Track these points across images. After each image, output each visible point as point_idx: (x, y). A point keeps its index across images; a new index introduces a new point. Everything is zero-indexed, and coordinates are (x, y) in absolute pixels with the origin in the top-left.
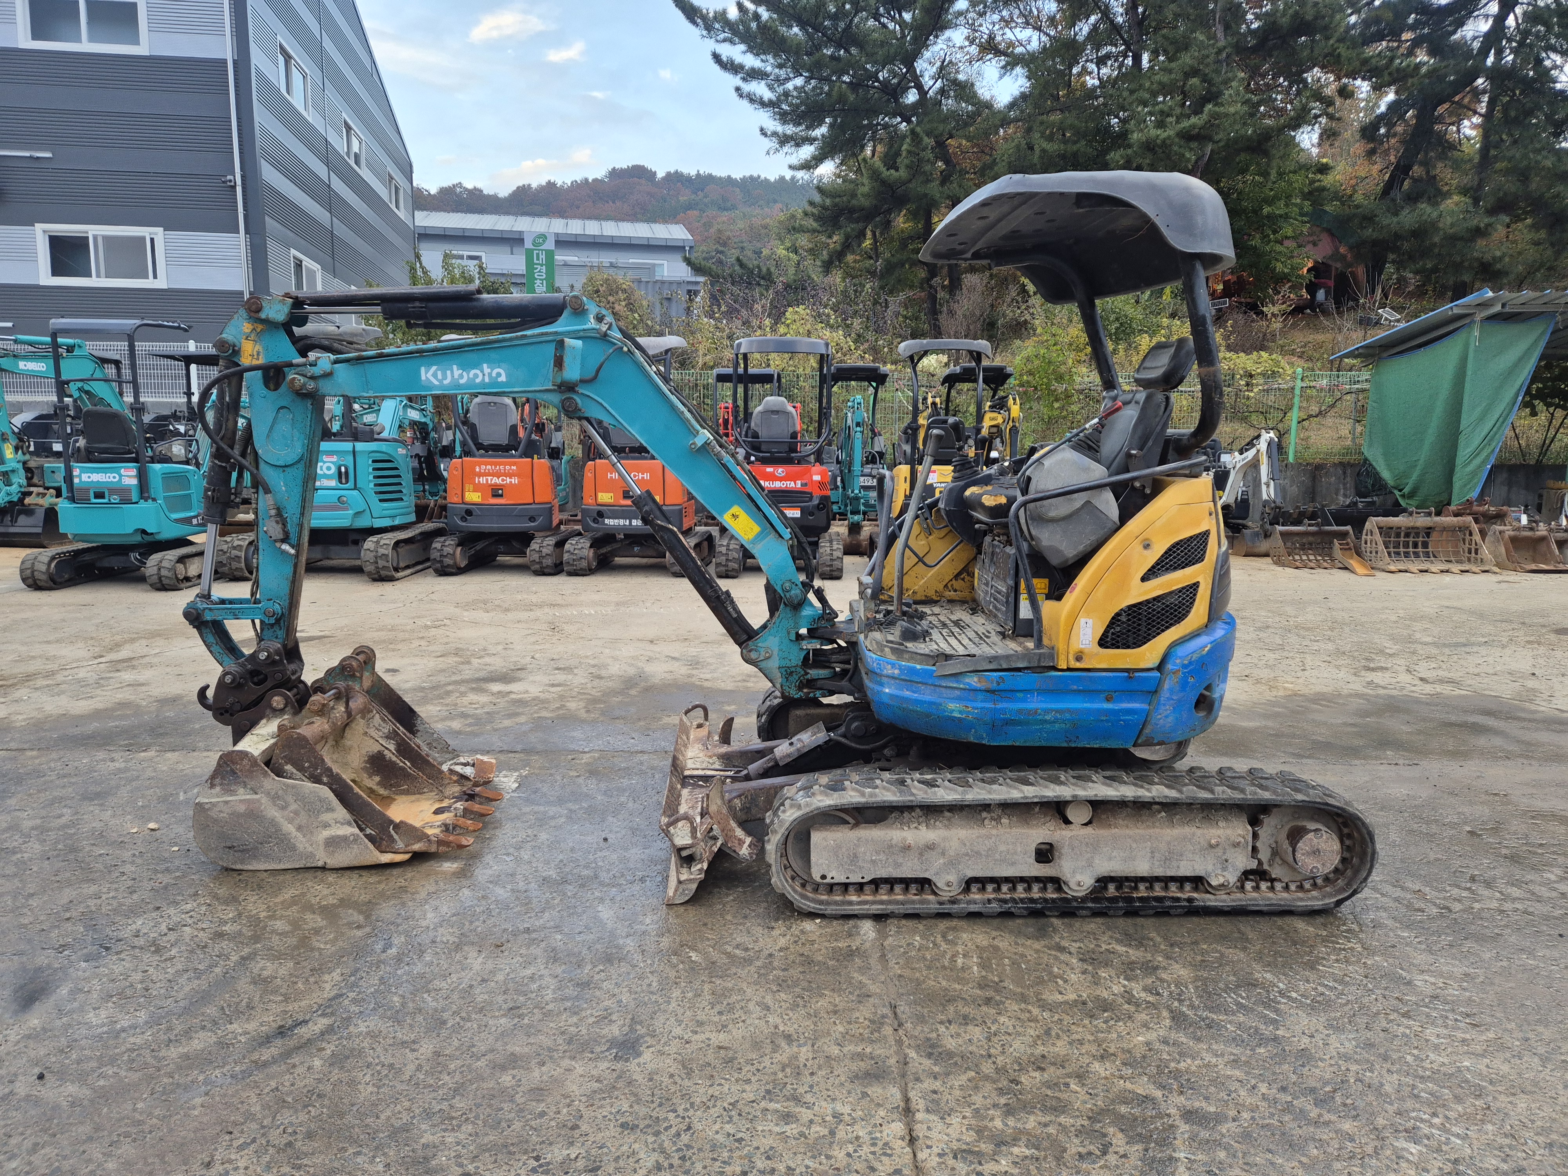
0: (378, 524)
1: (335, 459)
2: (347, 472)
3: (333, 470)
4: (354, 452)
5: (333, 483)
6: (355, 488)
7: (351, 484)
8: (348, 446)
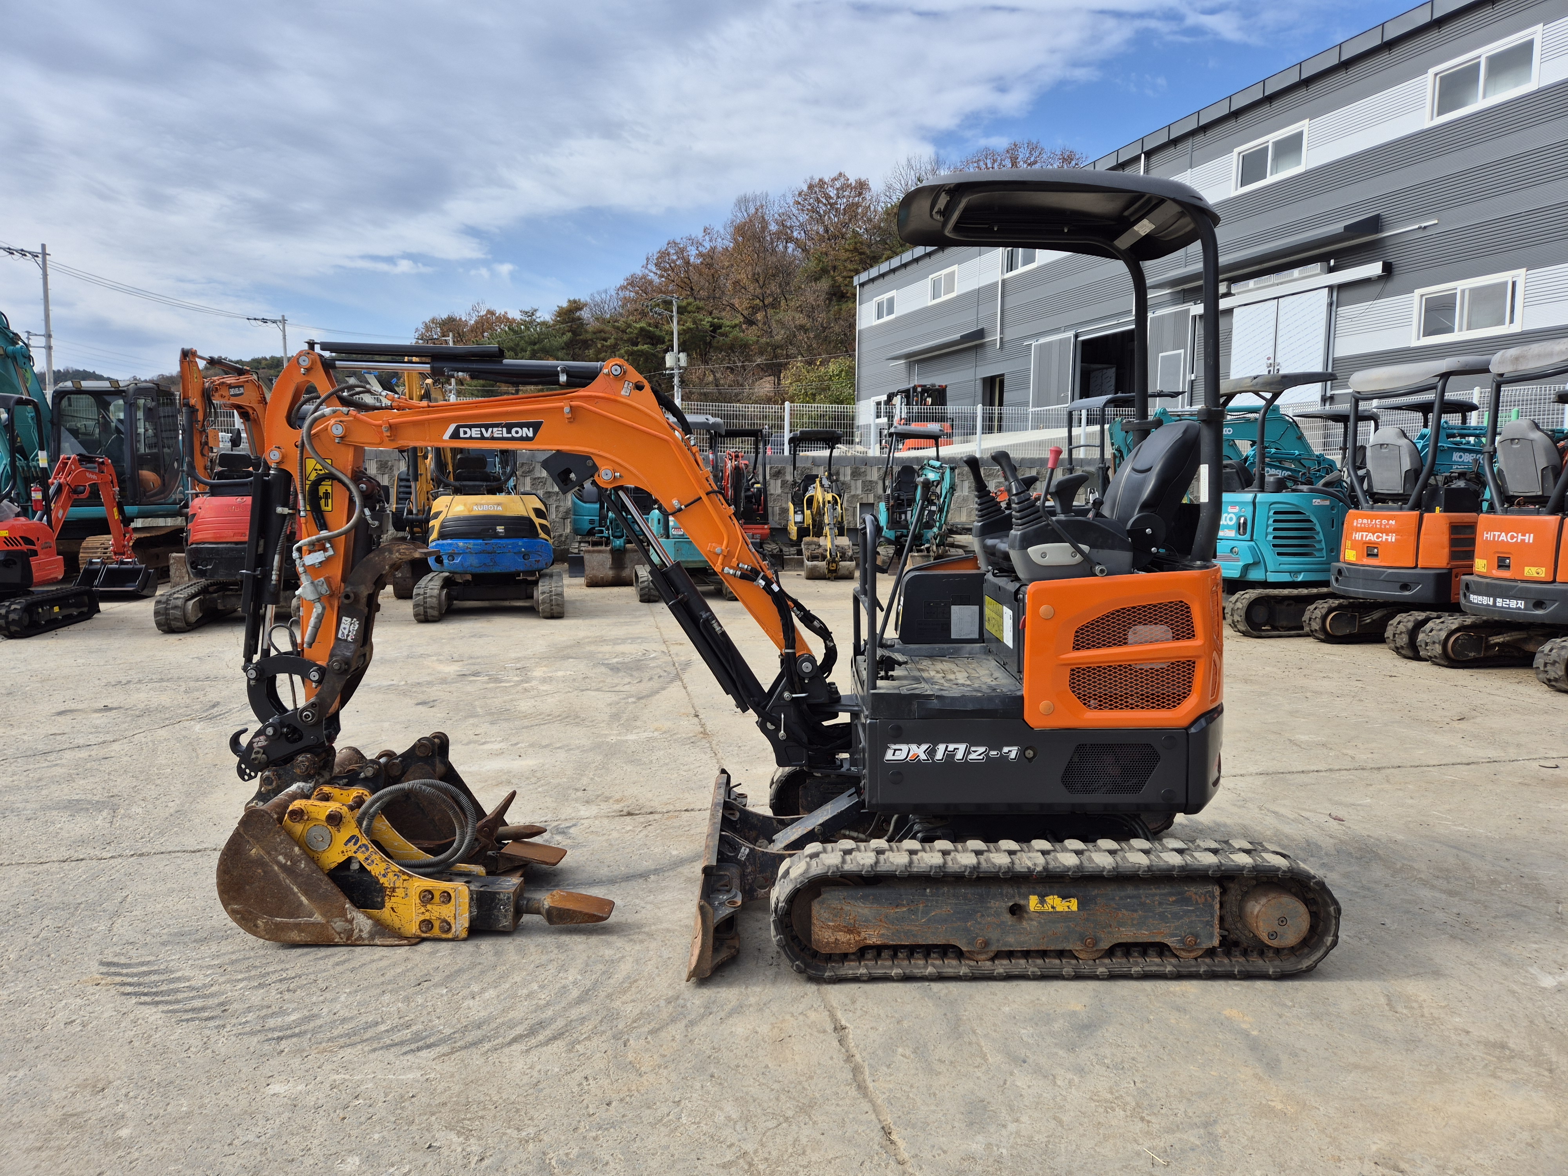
0: (1272, 578)
1: (1237, 509)
2: (1245, 523)
3: (1234, 520)
4: (1254, 503)
5: (1232, 534)
6: (1252, 540)
7: (1247, 536)
8: (1249, 497)
